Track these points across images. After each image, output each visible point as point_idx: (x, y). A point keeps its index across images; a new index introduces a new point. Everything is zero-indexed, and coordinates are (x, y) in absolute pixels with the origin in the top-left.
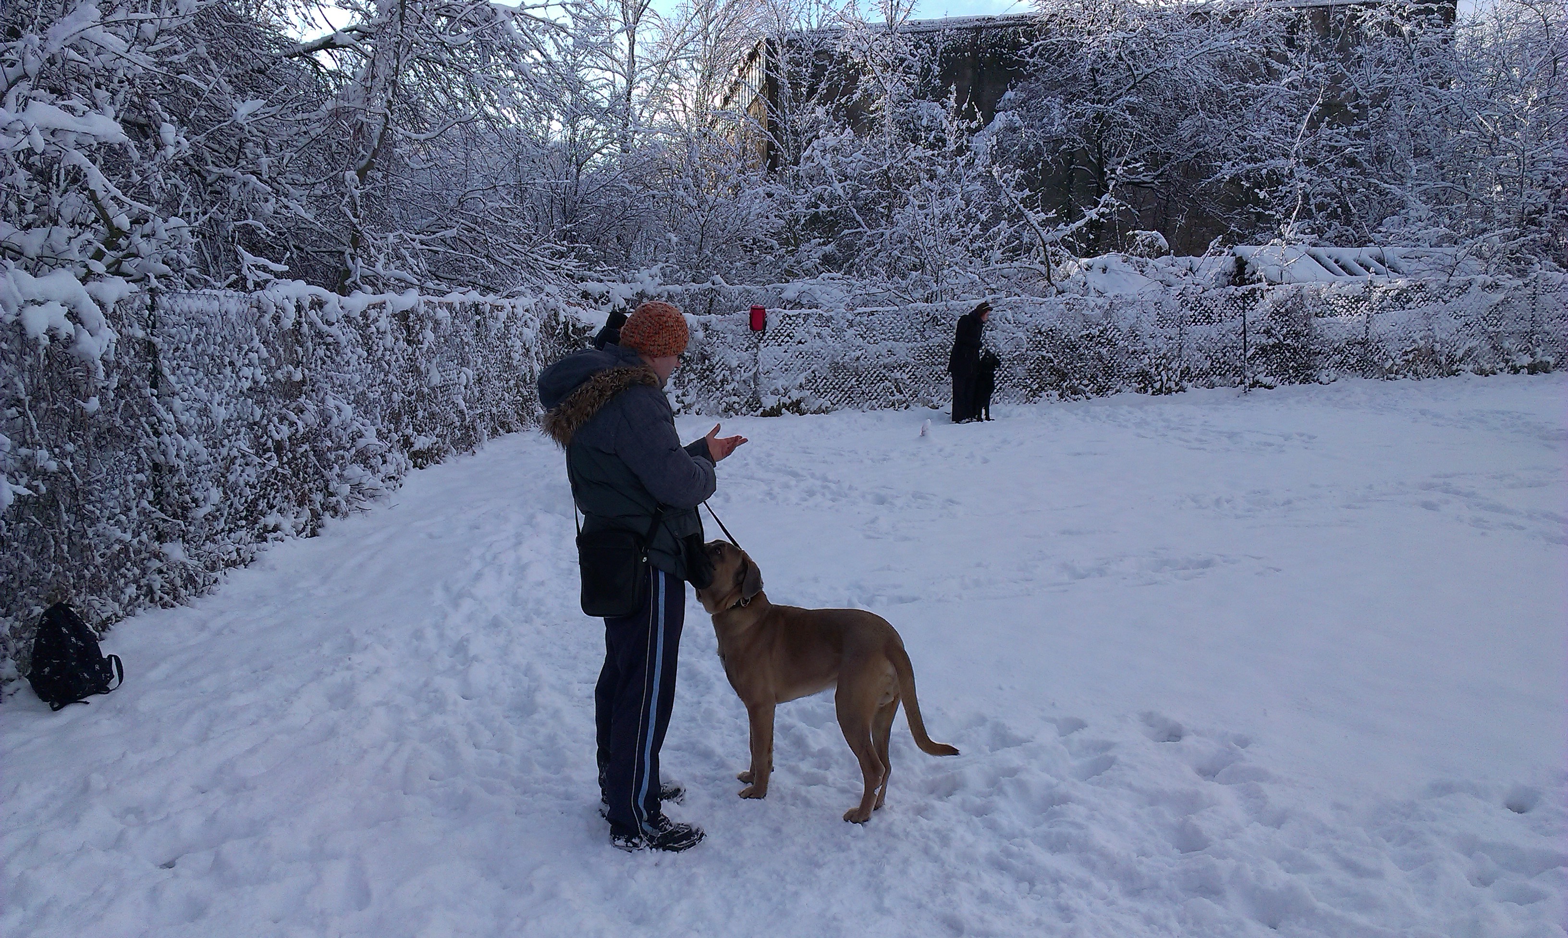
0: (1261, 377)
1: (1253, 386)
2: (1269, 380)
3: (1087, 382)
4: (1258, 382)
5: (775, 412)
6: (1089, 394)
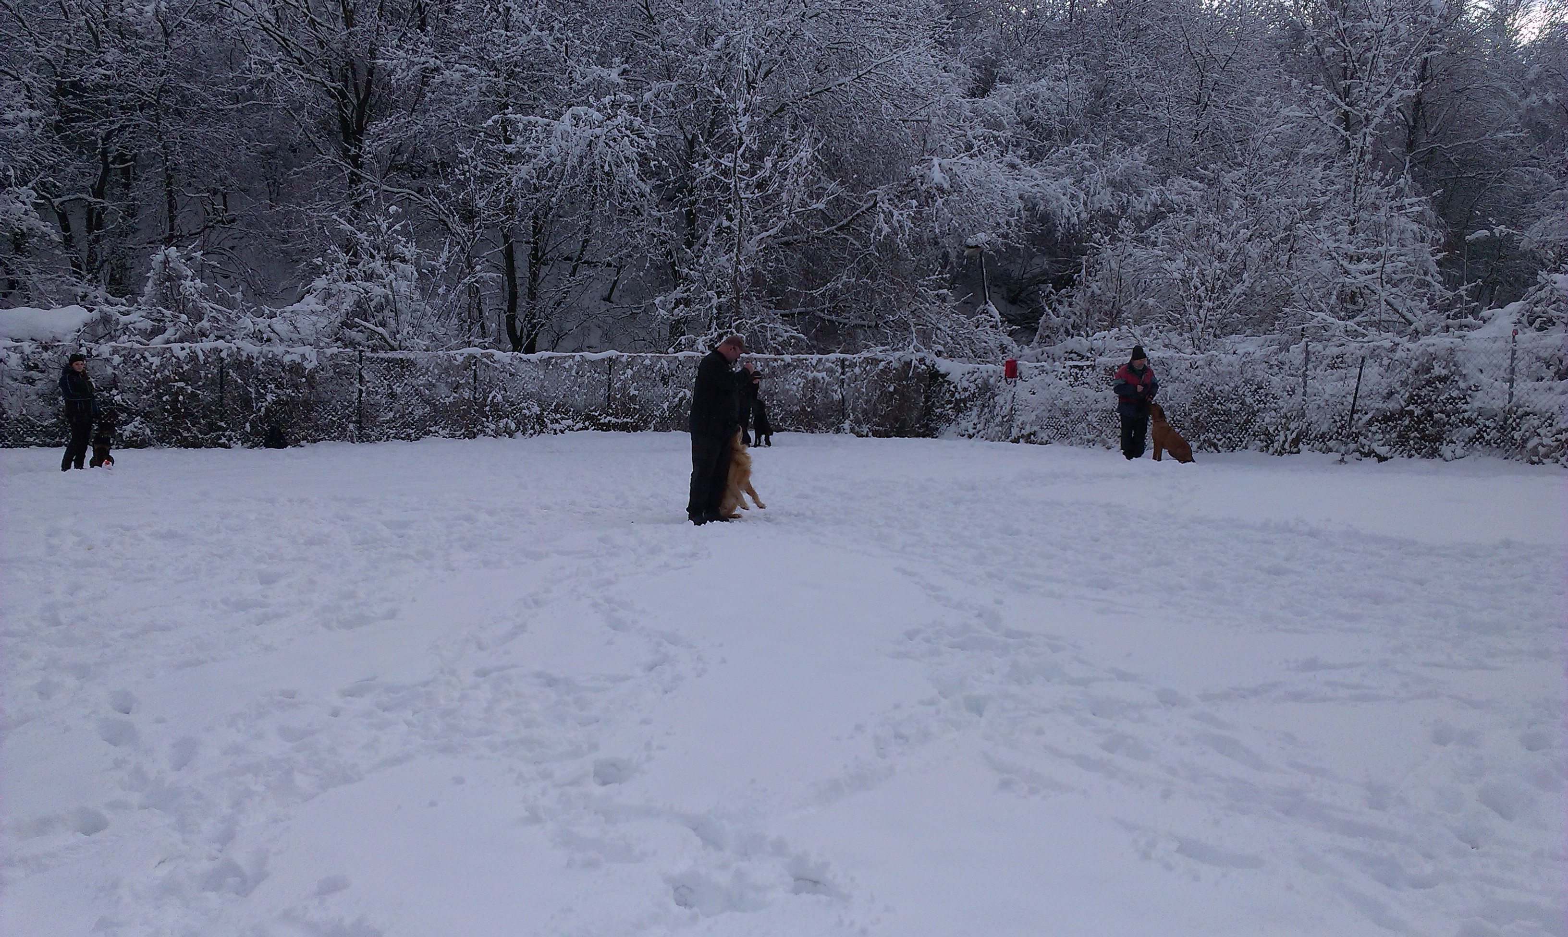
0: (1374, 446)
1: (1367, 455)
2: (1383, 451)
3: (1219, 436)
4: (1373, 451)
5: (1016, 441)
6: (1220, 448)
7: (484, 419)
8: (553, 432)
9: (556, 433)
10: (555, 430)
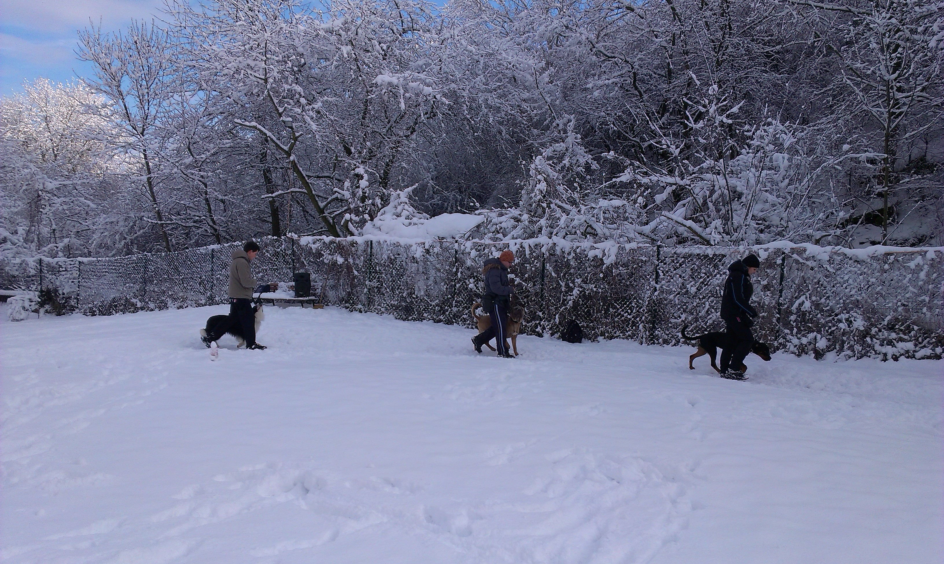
7: (787, 331)
8: (881, 357)
9: (885, 360)
10: (885, 355)
